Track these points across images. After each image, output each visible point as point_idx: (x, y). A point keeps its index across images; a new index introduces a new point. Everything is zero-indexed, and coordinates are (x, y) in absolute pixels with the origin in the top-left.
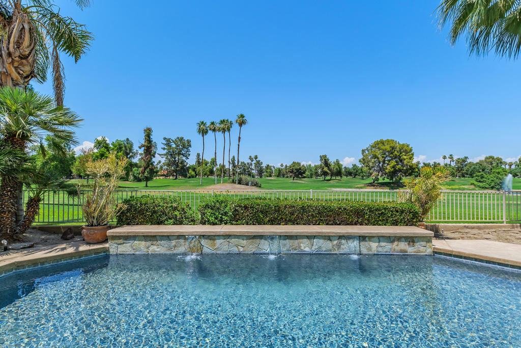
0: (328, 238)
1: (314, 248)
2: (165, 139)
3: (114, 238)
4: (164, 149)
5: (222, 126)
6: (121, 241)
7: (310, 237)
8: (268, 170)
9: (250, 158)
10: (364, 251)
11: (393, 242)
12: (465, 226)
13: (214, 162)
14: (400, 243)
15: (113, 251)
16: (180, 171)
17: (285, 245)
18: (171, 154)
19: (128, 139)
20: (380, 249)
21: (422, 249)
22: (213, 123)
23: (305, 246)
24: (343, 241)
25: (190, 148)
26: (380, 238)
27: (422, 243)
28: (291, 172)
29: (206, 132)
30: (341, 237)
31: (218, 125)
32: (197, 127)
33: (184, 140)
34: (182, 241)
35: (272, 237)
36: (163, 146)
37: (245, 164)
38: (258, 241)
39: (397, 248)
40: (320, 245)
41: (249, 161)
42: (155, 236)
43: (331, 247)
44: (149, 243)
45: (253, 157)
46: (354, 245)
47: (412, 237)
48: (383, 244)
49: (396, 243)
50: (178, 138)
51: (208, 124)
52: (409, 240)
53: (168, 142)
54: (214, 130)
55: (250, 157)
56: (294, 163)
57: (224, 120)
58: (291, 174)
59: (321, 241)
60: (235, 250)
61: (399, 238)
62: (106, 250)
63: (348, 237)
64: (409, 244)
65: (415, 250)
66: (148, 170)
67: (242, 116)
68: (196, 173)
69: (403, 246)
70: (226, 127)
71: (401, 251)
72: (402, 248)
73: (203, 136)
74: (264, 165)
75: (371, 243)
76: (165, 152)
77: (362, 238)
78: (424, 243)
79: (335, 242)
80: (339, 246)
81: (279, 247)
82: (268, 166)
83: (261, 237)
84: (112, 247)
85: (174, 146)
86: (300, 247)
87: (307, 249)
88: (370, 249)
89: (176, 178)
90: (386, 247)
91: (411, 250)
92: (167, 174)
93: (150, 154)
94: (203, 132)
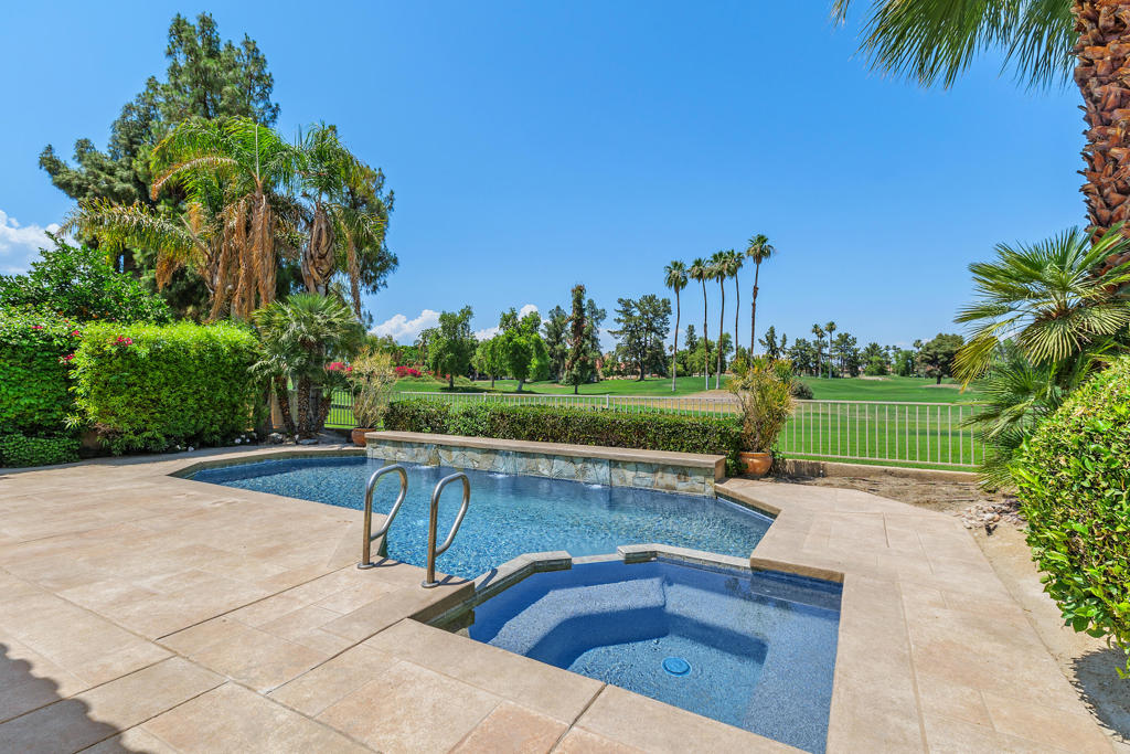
0: (571, 459)
1: (555, 471)
2: (620, 301)
3: (372, 440)
4: (619, 321)
5: (717, 266)
6: (375, 445)
7: (550, 456)
8: (874, 359)
9: (816, 330)
10: (617, 482)
11: (655, 472)
12: (886, 471)
13: (724, 342)
14: (665, 475)
15: (369, 455)
16: (649, 362)
17: (521, 464)
18: (632, 331)
19: (558, 307)
20: (637, 481)
21: (698, 486)
22: (698, 263)
23: (544, 468)
24: (589, 466)
25: (668, 316)
26: (638, 465)
27: (698, 477)
28: (931, 363)
29: (684, 284)
30: (586, 459)
31: (708, 266)
32: (665, 275)
33: (658, 301)
34: (422, 449)
35: (506, 453)
36: (617, 316)
37: (808, 345)
38: (492, 456)
39: (662, 482)
40: (560, 468)
41: (815, 337)
42: (400, 442)
43: (574, 473)
44: (396, 449)
45: (823, 326)
46: (603, 471)
47: (683, 467)
48: (642, 474)
49: (660, 474)
50: (645, 297)
51: (688, 265)
52: (679, 471)
53: (626, 306)
54: (700, 276)
55: (816, 326)
56: (940, 336)
57: (721, 254)
58: (930, 368)
59: (563, 463)
60: (470, 465)
61: (664, 467)
62: (364, 453)
63: (595, 460)
64: (679, 478)
65: (688, 487)
66: (577, 363)
67: (762, 239)
68: (685, 367)
69: (670, 478)
70: (726, 266)
71: (667, 487)
72: (669, 483)
73: (677, 291)
74: (861, 346)
75: (625, 471)
76: (620, 327)
77: (614, 463)
78: (701, 478)
79: (580, 466)
80: (584, 471)
81: (515, 466)
82: (874, 346)
83: (495, 451)
84: (369, 450)
85: (637, 314)
86: (537, 468)
87: (546, 473)
88: (624, 480)
89: (642, 378)
90: (645, 479)
91: (682, 487)
92: (625, 370)
93: (581, 333)
94: (677, 283)
